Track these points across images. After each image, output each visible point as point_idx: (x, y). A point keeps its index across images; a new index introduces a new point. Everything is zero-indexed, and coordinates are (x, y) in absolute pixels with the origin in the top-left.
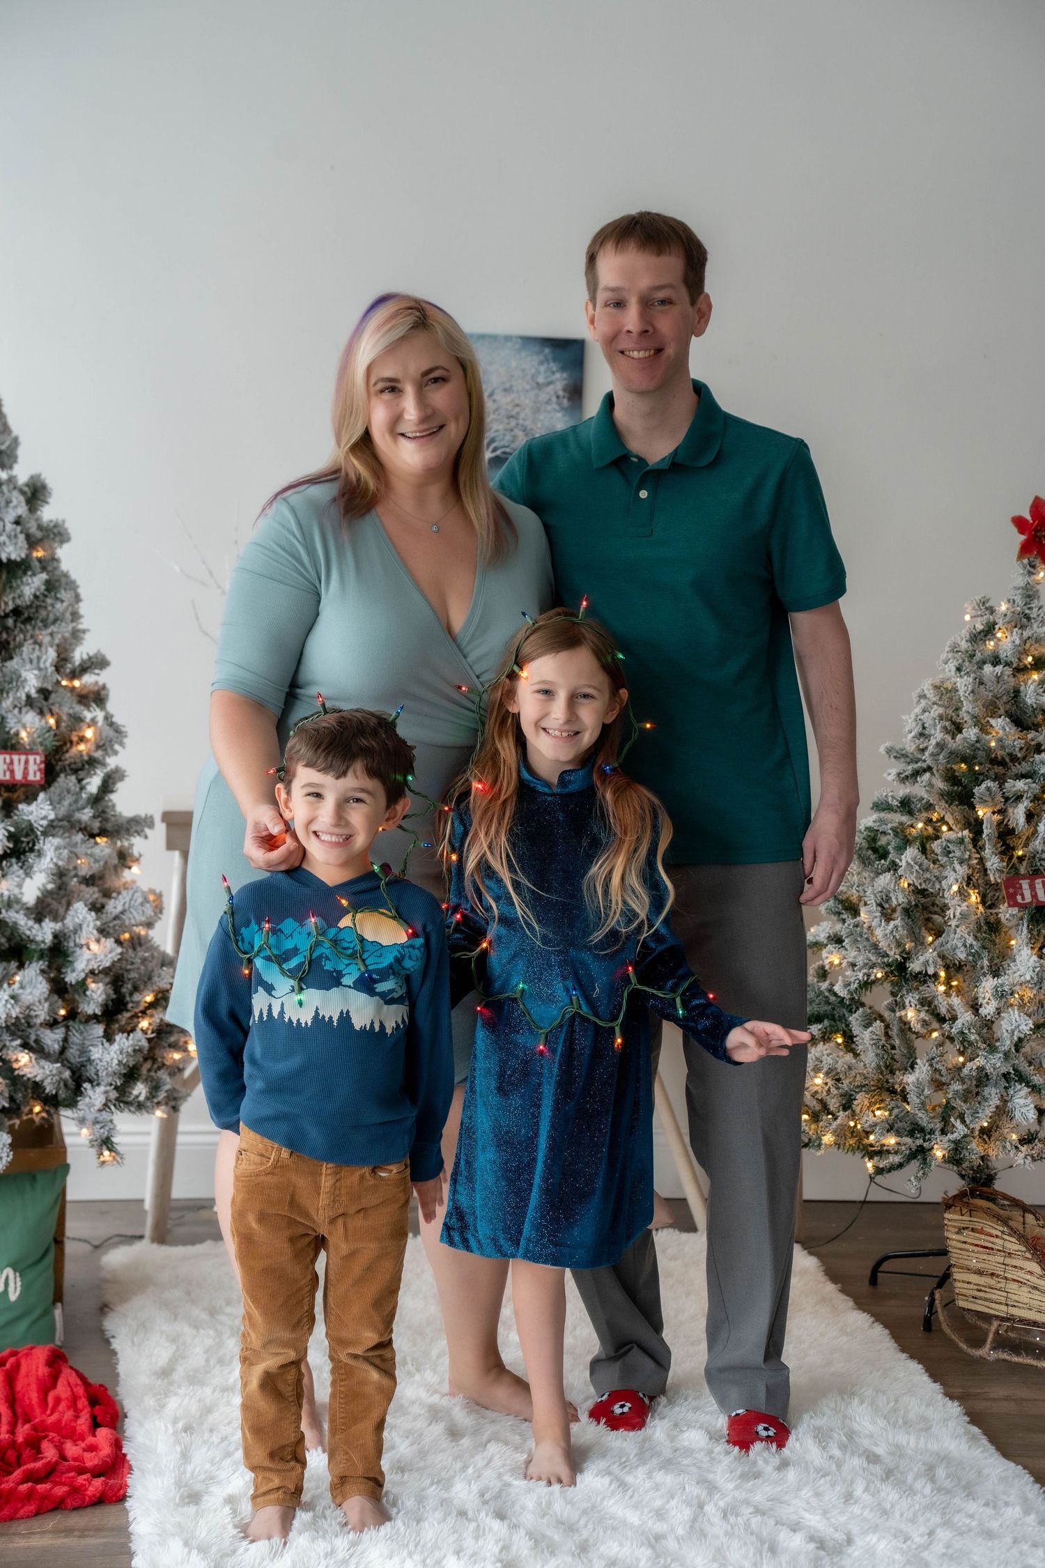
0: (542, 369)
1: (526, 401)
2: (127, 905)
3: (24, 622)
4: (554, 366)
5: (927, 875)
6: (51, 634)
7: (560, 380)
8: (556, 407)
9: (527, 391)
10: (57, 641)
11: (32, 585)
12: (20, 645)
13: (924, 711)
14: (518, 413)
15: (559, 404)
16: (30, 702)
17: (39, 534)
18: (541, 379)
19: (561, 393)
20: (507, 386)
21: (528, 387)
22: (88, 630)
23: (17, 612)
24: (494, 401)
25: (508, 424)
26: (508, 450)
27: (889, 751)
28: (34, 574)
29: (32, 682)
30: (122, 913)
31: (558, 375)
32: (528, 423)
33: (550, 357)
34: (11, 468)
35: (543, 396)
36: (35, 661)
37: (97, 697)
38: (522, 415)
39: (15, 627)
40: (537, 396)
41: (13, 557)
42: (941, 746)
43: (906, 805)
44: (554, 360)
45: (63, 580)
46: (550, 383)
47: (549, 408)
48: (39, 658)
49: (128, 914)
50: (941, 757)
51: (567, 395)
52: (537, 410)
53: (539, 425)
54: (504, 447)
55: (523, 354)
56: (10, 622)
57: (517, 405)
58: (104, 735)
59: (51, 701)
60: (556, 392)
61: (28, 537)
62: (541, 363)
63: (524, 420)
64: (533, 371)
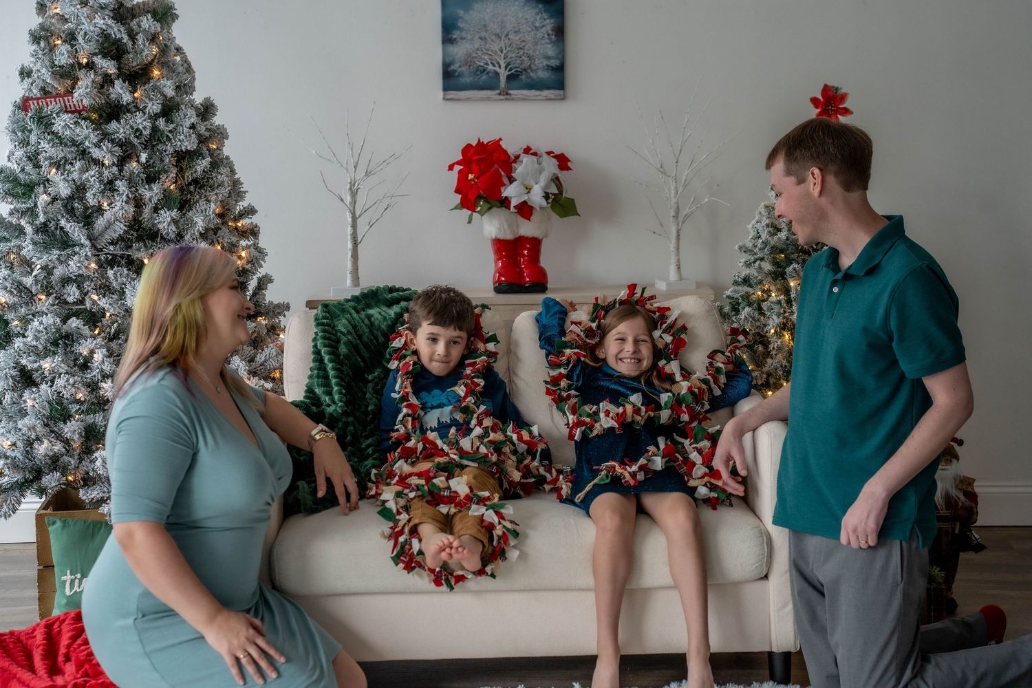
0: (538, 17)
1: (529, 38)
2: (267, 357)
3: (200, 188)
4: (545, 15)
5: (758, 324)
6: (216, 194)
7: (549, 24)
8: (547, 41)
9: (529, 32)
10: (220, 199)
11: (202, 165)
12: (197, 201)
13: (757, 222)
14: (524, 46)
15: (550, 39)
16: (203, 236)
17: (207, 134)
18: (537, 24)
19: (550, 32)
20: (517, 29)
21: (530, 29)
22: (247, 192)
23: (195, 181)
24: (509, 39)
25: (518, 53)
26: (518, 69)
27: (740, 248)
28: (203, 158)
29: (200, 223)
30: (265, 361)
31: (548, 21)
32: (530, 52)
33: (543, 9)
34: (192, 94)
35: (539, 35)
36: (204, 211)
37: (253, 232)
38: (526, 47)
39: (195, 191)
40: (535, 35)
41: (189, 148)
42: (765, 243)
43: (746, 281)
44: (545, 11)
45: (225, 161)
46: (543, 26)
47: (543, 42)
48: (206, 210)
49: (268, 362)
50: (766, 250)
51: (554, 33)
52: (536, 44)
53: (538, 53)
54: (516, 67)
55: (526, 9)
56: (192, 188)
57: (523, 41)
58: (252, 254)
59: (218, 235)
60: (547, 32)
61: (199, 136)
62: (537, 14)
63: (528, 50)
64: (533, 19)
